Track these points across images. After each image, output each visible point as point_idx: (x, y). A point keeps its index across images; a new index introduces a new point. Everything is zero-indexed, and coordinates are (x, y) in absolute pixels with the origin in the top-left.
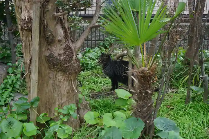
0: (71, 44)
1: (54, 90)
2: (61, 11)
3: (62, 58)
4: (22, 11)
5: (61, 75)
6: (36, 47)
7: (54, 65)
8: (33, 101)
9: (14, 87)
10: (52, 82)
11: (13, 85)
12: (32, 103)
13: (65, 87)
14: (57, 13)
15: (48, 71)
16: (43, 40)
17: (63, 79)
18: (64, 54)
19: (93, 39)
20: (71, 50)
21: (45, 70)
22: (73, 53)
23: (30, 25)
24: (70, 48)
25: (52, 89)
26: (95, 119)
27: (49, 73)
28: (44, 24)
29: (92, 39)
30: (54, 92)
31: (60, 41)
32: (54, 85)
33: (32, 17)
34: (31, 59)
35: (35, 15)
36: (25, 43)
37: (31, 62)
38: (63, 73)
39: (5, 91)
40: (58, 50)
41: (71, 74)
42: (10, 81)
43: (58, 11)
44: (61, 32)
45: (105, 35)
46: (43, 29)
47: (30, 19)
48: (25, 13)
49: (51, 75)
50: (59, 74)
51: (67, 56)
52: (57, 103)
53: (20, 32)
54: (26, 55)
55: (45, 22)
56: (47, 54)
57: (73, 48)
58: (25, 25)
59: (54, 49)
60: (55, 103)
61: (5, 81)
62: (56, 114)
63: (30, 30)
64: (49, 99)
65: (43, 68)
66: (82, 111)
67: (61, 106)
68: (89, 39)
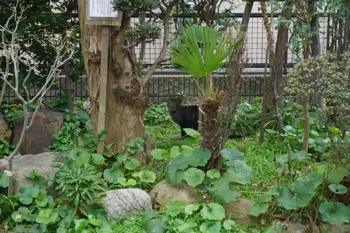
0: (138, 78)
1: (121, 124)
2: (128, 43)
3: (129, 90)
4: (91, 44)
5: (128, 109)
6: (104, 80)
7: (122, 98)
8: (100, 134)
9: (72, 134)
10: (119, 115)
11: (72, 131)
12: (100, 136)
13: (132, 121)
14: (125, 46)
15: (115, 104)
16: (110, 72)
17: (130, 113)
18: (132, 87)
19: (161, 94)
20: (139, 83)
21: (113, 104)
22: (140, 87)
23: (98, 58)
24: (137, 81)
25: (119, 123)
26: (162, 155)
27: (116, 107)
28: (112, 56)
29: (159, 94)
30: (121, 127)
31: (127, 74)
32: (121, 119)
33: (101, 50)
34: (98, 93)
35: (103, 47)
36: (92, 78)
37: (98, 95)
38: (131, 106)
39: (64, 138)
40: (125, 83)
41: (138, 108)
42: (69, 128)
43: (126, 44)
44: (128, 65)
45: (175, 89)
46: (112, 61)
47: (99, 52)
48: (93, 47)
49: (118, 109)
50: (127, 108)
51: (134, 89)
52: (124, 138)
53: (86, 67)
54: (92, 90)
55: (114, 55)
56: (115, 87)
57: (140, 82)
58: (94, 58)
59: (122, 81)
60: (122, 137)
61: (63, 128)
62: (123, 148)
63: (98, 63)
64: (116, 134)
65: (111, 102)
66: (148, 150)
67: (128, 140)
68: (156, 94)
